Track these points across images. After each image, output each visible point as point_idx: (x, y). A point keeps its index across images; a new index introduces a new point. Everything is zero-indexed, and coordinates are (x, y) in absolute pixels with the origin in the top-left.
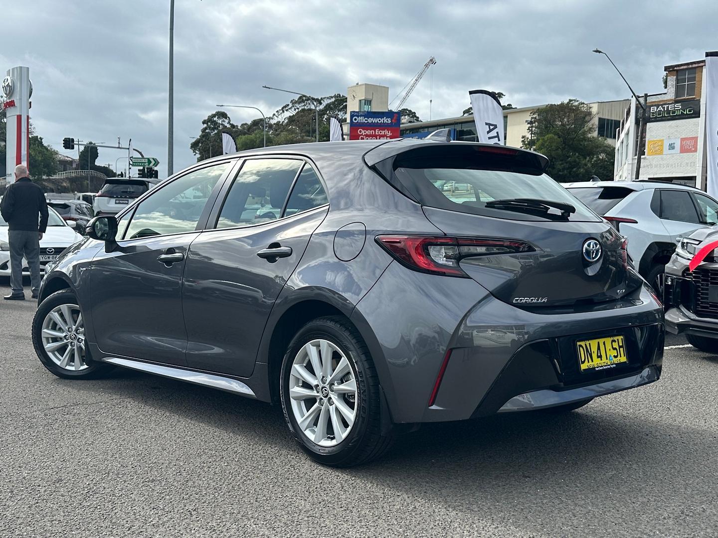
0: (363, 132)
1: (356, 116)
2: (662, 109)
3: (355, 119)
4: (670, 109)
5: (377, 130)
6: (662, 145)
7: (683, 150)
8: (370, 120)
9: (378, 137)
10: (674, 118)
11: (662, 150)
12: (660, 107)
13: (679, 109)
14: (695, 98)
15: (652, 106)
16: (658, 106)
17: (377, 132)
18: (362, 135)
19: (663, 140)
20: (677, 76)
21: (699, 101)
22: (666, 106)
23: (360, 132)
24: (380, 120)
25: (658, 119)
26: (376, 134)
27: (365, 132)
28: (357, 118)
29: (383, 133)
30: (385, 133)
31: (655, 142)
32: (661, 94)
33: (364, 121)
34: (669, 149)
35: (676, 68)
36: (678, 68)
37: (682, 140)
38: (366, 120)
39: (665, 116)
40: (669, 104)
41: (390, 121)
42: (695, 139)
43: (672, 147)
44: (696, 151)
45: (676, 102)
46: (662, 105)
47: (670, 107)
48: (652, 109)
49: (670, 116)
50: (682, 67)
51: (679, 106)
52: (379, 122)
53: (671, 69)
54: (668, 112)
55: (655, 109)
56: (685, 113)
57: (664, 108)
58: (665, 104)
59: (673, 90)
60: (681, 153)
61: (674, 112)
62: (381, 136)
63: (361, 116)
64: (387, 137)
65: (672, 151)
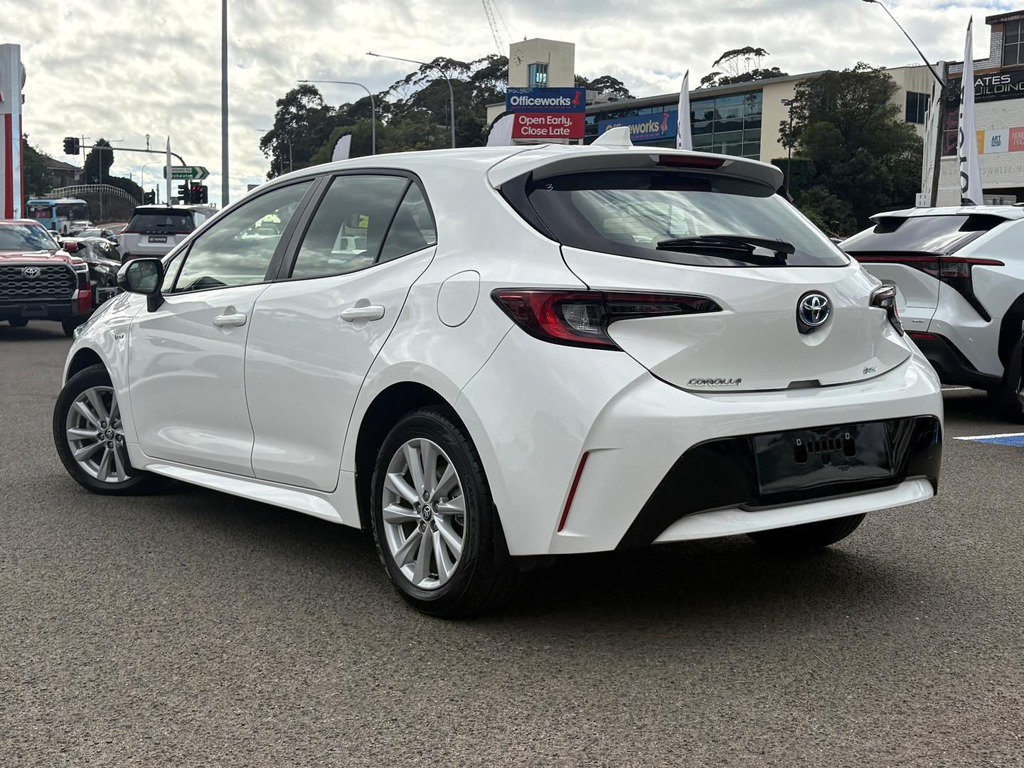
0: (527, 120)
1: (515, 95)
2: (981, 83)
3: (515, 101)
4: (993, 83)
5: (548, 117)
6: (982, 140)
7: (1014, 147)
8: (538, 101)
9: (551, 128)
10: (999, 97)
11: (982, 148)
12: (979, 80)
13: (1008, 84)
17: (548, 120)
18: (525, 125)
19: (984, 131)
20: (1005, 32)
22: (987, 79)
23: (523, 120)
24: (553, 102)
26: (548, 123)
27: (530, 121)
28: (516, 98)
29: (558, 121)
30: (561, 121)
32: (980, 60)
33: (528, 102)
34: (993, 145)
35: (1002, 20)
36: (1006, 19)
37: (1012, 130)
38: (531, 102)
39: (986, 95)
40: (992, 75)
41: (569, 103)
43: (996, 141)
45: (1002, 72)
46: (981, 77)
47: (994, 80)
49: (994, 94)
50: (1012, 18)
51: (1007, 79)
52: (551, 104)
53: (995, 21)
54: (991, 87)
56: (1017, 89)
57: (984, 82)
58: (987, 76)
59: (999, 53)
60: (1009, 151)
61: (998, 88)
62: (555, 127)
63: (523, 95)
64: (565, 128)
65: (997, 149)
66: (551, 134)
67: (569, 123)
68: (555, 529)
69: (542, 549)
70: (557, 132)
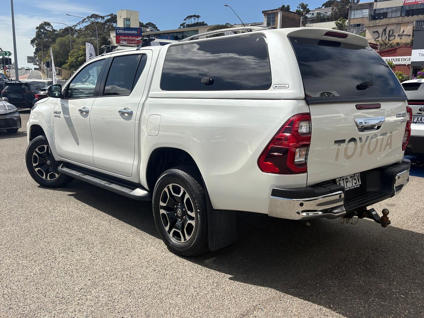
0: (123, 38)
1: (118, 29)
3: (118, 31)
5: (130, 37)
8: (126, 32)
14: (275, 27)
20: (268, 16)
23: (121, 38)
24: (131, 32)
26: (130, 39)
27: (124, 38)
28: (119, 30)
29: (133, 38)
33: (123, 32)
35: (267, 12)
38: (124, 32)
41: (136, 33)
50: (270, 12)
53: (265, 13)
59: (266, 23)
62: (132, 40)
63: (121, 30)
64: (135, 41)
66: (131, 43)
70: (133, 42)
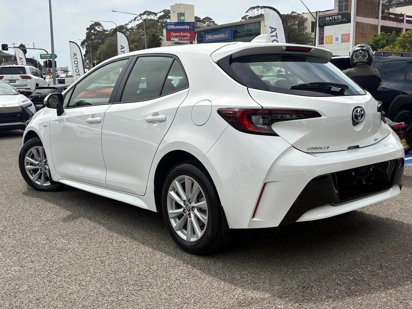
0: (174, 34)
2: (331, 18)
6: (332, 39)
7: (343, 41)
8: (177, 27)
9: (182, 37)
10: (338, 23)
11: (332, 41)
13: (340, 19)
14: (348, 12)
15: (327, 17)
16: (329, 17)
17: (181, 34)
18: (173, 36)
19: (333, 36)
21: (350, 13)
22: (334, 17)
23: (172, 34)
25: (330, 24)
27: (175, 34)
28: (170, 26)
29: (185, 34)
31: (328, 37)
32: (331, 10)
34: (336, 41)
37: (342, 35)
38: (175, 27)
39: (333, 22)
40: (335, 16)
41: (189, 28)
42: (349, 35)
43: (337, 39)
44: (349, 41)
45: (338, 14)
46: (331, 16)
47: (336, 17)
48: (326, 19)
49: (336, 22)
51: (340, 17)
52: (182, 28)
54: (335, 20)
55: (328, 18)
56: (343, 20)
57: (332, 18)
58: (333, 16)
59: (337, 8)
60: (342, 42)
61: (338, 20)
62: (184, 36)
63: (172, 25)
64: (188, 37)
65: (337, 42)
66: (183, 39)
67: (189, 35)
68: (251, 217)
69: (245, 225)
70: (185, 38)
